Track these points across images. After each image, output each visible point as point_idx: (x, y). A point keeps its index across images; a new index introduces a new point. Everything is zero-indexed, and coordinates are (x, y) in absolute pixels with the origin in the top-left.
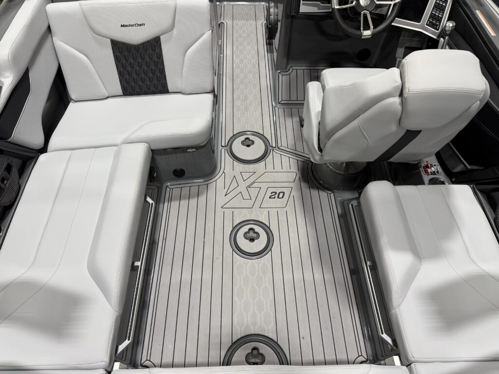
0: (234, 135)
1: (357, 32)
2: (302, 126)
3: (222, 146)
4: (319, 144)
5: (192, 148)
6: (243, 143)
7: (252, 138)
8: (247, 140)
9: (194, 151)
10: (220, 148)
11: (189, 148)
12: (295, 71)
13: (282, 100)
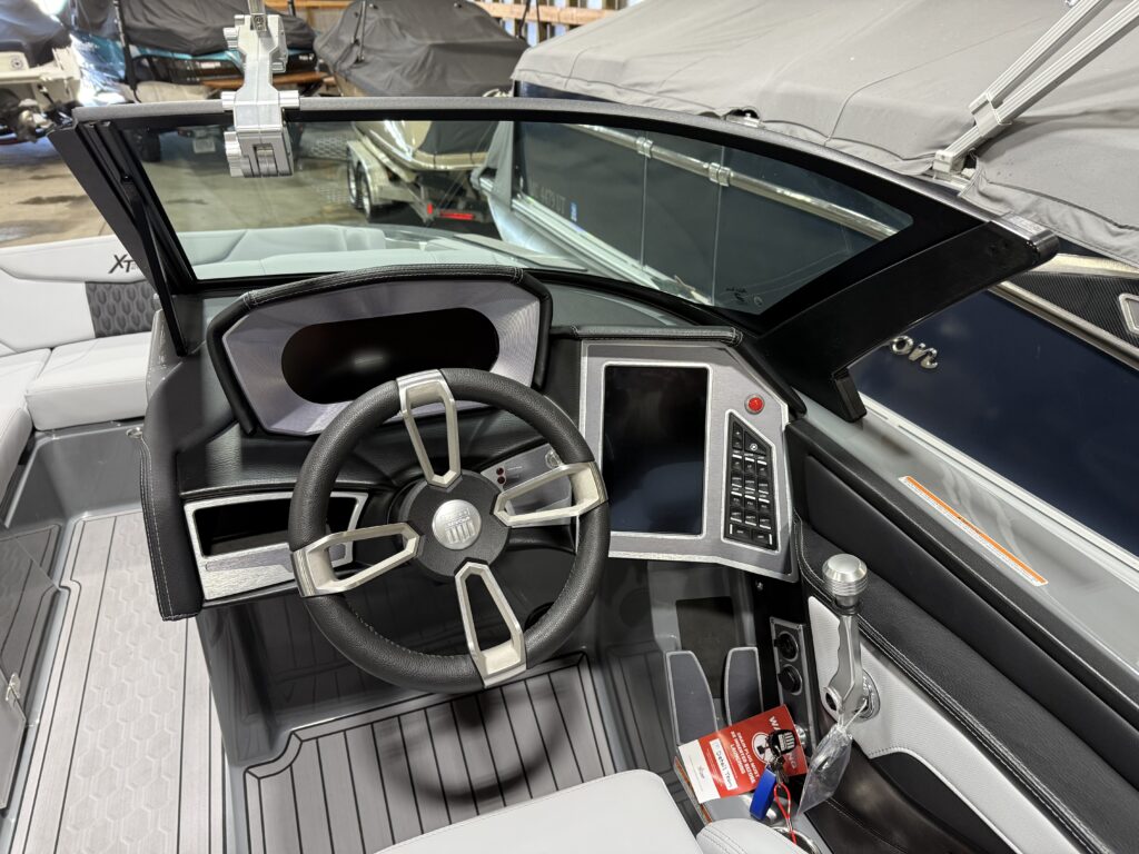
1: (457, 668)
12: (310, 747)
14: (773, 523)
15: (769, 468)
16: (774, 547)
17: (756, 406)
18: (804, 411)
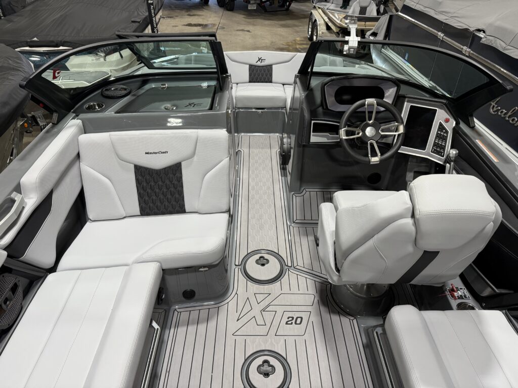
0: (248, 254)
1: (366, 159)
2: (318, 245)
3: (236, 265)
4: (336, 264)
5: (204, 267)
6: (257, 262)
7: (266, 256)
8: (261, 259)
9: (207, 270)
10: (234, 266)
11: (201, 267)
12: (308, 193)
13: (297, 220)
14: (444, 151)
15: (447, 137)
16: (443, 156)
17: (447, 121)
18: (459, 124)
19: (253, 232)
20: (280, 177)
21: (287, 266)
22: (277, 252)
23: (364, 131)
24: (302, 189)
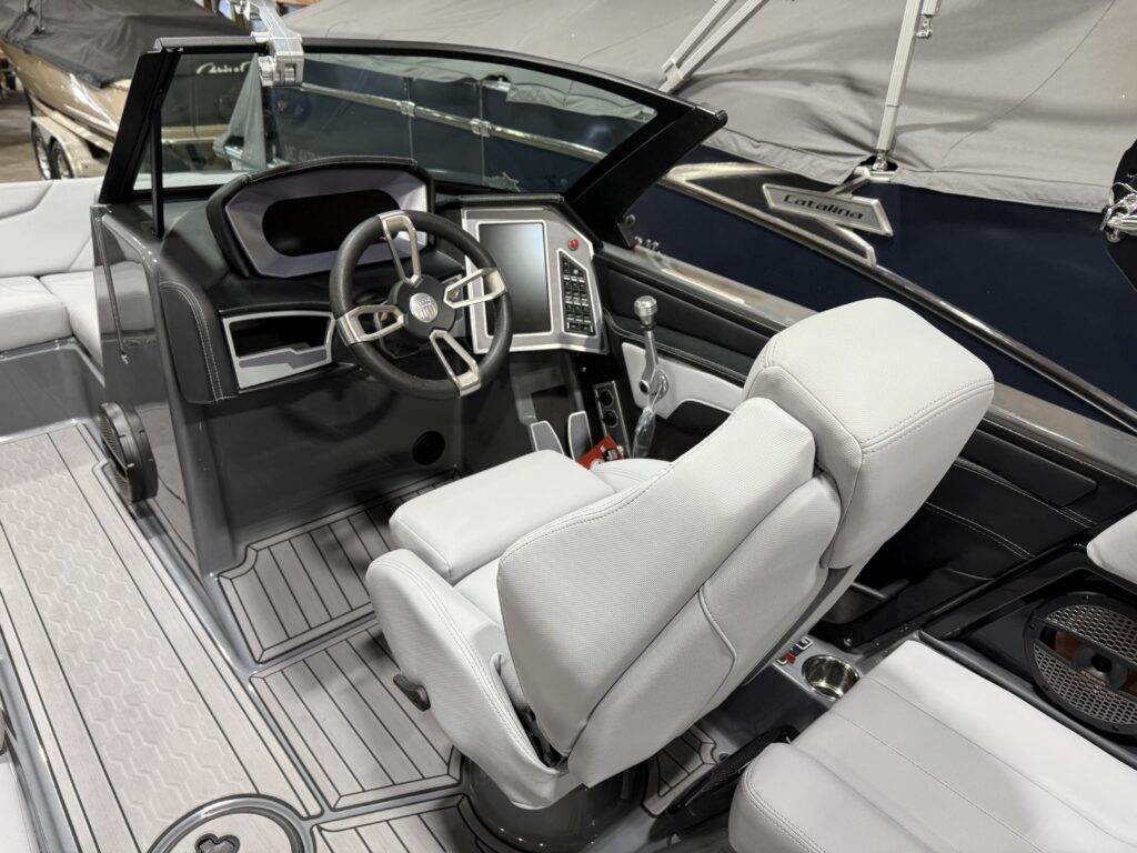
1: (446, 384)
2: (424, 705)
4: (537, 742)
7: (219, 828)
8: (208, 846)
12: (264, 554)
13: (264, 650)
15: (586, 284)
16: (594, 334)
17: (574, 246)
19: (127, 766)
20: (143, 542)
21: (310, 817)
22: (252, 790)
23: (405, 309)
24: (241, 548)
